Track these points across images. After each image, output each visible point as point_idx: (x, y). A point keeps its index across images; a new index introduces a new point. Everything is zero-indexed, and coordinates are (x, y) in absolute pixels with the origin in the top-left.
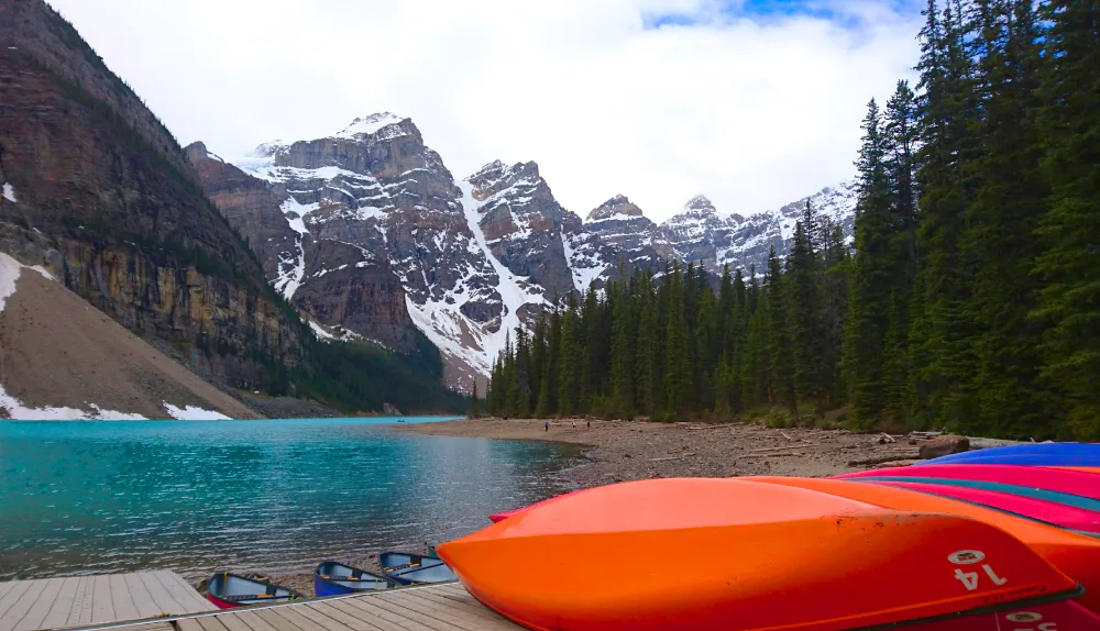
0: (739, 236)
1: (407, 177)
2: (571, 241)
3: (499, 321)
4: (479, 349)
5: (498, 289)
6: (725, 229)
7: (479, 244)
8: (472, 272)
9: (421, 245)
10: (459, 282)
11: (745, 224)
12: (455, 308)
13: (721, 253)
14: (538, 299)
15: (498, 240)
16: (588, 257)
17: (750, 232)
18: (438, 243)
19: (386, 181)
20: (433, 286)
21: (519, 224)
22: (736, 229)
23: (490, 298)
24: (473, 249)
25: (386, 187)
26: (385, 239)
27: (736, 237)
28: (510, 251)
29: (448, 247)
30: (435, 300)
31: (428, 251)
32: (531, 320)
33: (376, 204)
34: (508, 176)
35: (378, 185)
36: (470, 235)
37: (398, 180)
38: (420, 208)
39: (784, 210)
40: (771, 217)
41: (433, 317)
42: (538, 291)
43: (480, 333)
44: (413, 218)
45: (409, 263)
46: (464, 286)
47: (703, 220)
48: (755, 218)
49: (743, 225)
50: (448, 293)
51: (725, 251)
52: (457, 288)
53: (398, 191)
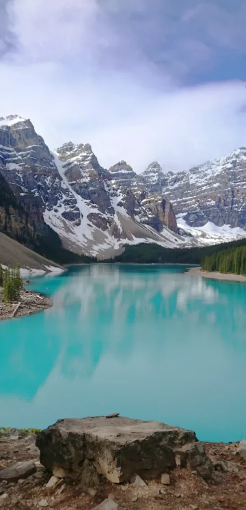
0: (172, 181)
1: (30, 149)
2: (107, 183)
3: (80, 221)
4: (72, 233)
5: (77, 205)
6: (166, 178)
7: (65, 184)
8: (65, 197)
9: (40, 183)
10: (59, 202)
11: (174, 176)
12: (59, 214)
13: (164, 189)
14: (96, 211)
15: (74, 182)
16: (115, 192)
17: (176, 180)
18: (47, 183)
19: (18, 150)
20: (47, 203)
21: (84, 175)
22: (170, 178)
23: (74, 210)
24: (64, 186)
25: (20, 153)
26: (22, 180)
27: (170, 182)
28: (81, 188)
29: (52, 185)
30: (49, 210)
31: (43, 187)
32: (94, 221)
33: (15, 162)
34: (76, 151)
35: (15, 152)
36: (61, 179)
37: (25, 150)
38: (37, 165)
39: (191, 170)
40: (185, 173)
41: (49, 218)
42: (95, 207)
43: (72, 226)
44: (34, 170)
45: (34, 192)
46: (62, 204)
47: (157, 174)
48: (179, 174)
49: (173, 177)
50: (55, 207)
51: (165, 189)
52: (58, 205)
53: (26, 156)
